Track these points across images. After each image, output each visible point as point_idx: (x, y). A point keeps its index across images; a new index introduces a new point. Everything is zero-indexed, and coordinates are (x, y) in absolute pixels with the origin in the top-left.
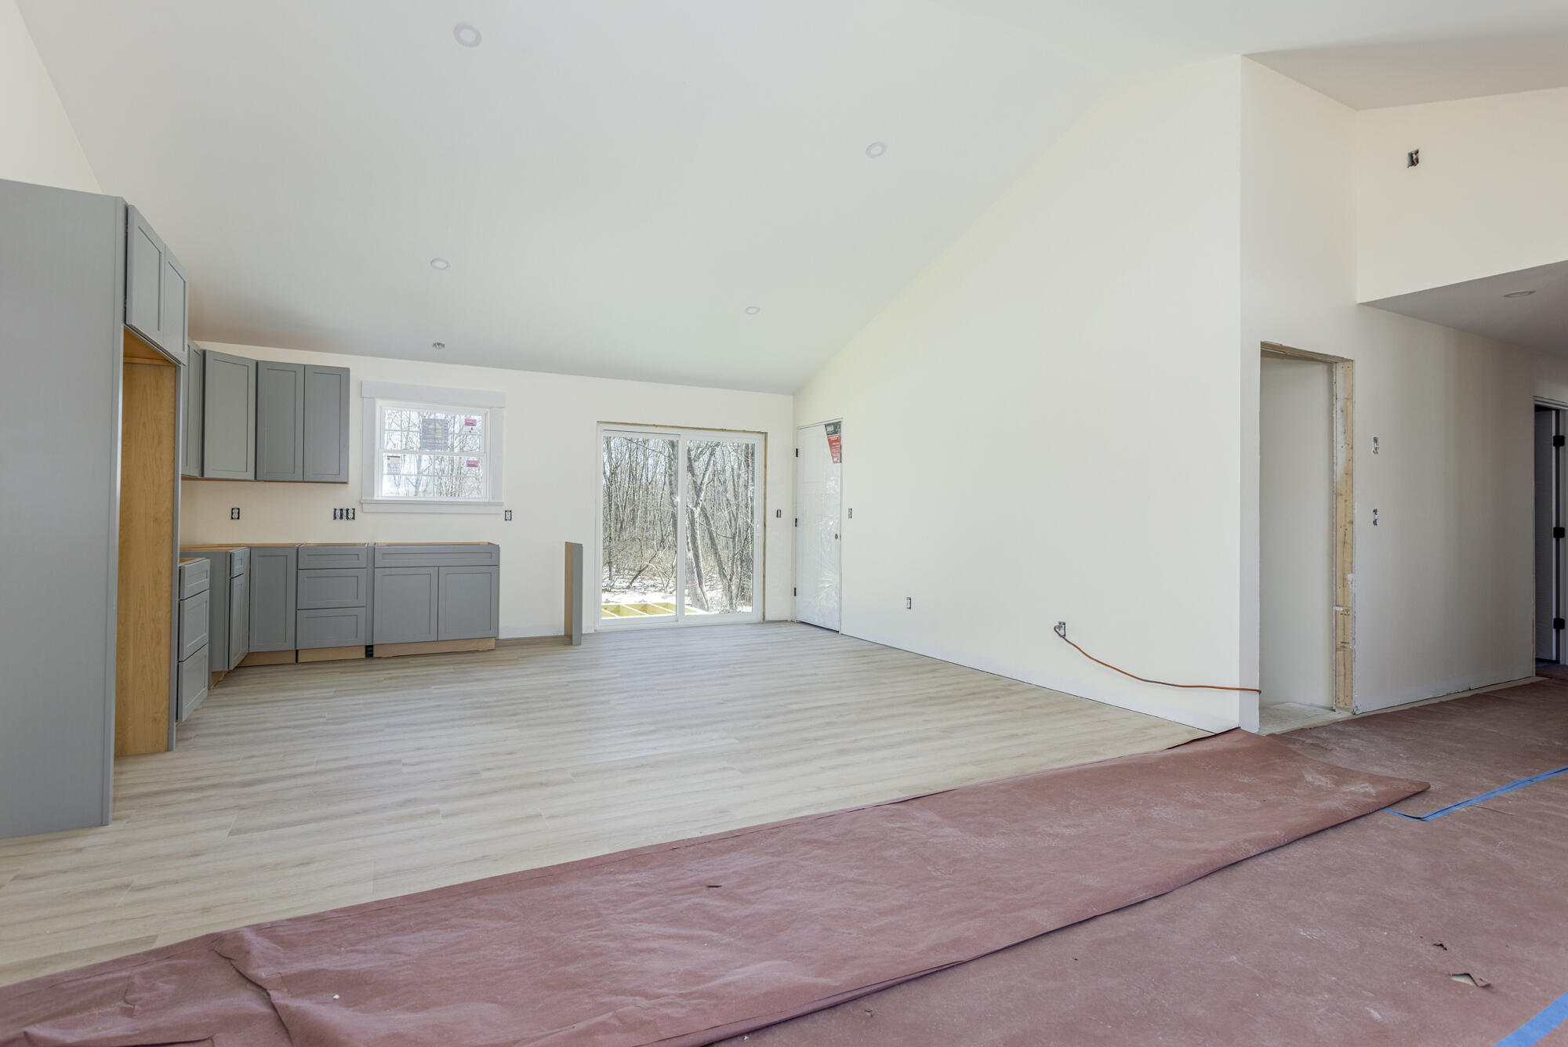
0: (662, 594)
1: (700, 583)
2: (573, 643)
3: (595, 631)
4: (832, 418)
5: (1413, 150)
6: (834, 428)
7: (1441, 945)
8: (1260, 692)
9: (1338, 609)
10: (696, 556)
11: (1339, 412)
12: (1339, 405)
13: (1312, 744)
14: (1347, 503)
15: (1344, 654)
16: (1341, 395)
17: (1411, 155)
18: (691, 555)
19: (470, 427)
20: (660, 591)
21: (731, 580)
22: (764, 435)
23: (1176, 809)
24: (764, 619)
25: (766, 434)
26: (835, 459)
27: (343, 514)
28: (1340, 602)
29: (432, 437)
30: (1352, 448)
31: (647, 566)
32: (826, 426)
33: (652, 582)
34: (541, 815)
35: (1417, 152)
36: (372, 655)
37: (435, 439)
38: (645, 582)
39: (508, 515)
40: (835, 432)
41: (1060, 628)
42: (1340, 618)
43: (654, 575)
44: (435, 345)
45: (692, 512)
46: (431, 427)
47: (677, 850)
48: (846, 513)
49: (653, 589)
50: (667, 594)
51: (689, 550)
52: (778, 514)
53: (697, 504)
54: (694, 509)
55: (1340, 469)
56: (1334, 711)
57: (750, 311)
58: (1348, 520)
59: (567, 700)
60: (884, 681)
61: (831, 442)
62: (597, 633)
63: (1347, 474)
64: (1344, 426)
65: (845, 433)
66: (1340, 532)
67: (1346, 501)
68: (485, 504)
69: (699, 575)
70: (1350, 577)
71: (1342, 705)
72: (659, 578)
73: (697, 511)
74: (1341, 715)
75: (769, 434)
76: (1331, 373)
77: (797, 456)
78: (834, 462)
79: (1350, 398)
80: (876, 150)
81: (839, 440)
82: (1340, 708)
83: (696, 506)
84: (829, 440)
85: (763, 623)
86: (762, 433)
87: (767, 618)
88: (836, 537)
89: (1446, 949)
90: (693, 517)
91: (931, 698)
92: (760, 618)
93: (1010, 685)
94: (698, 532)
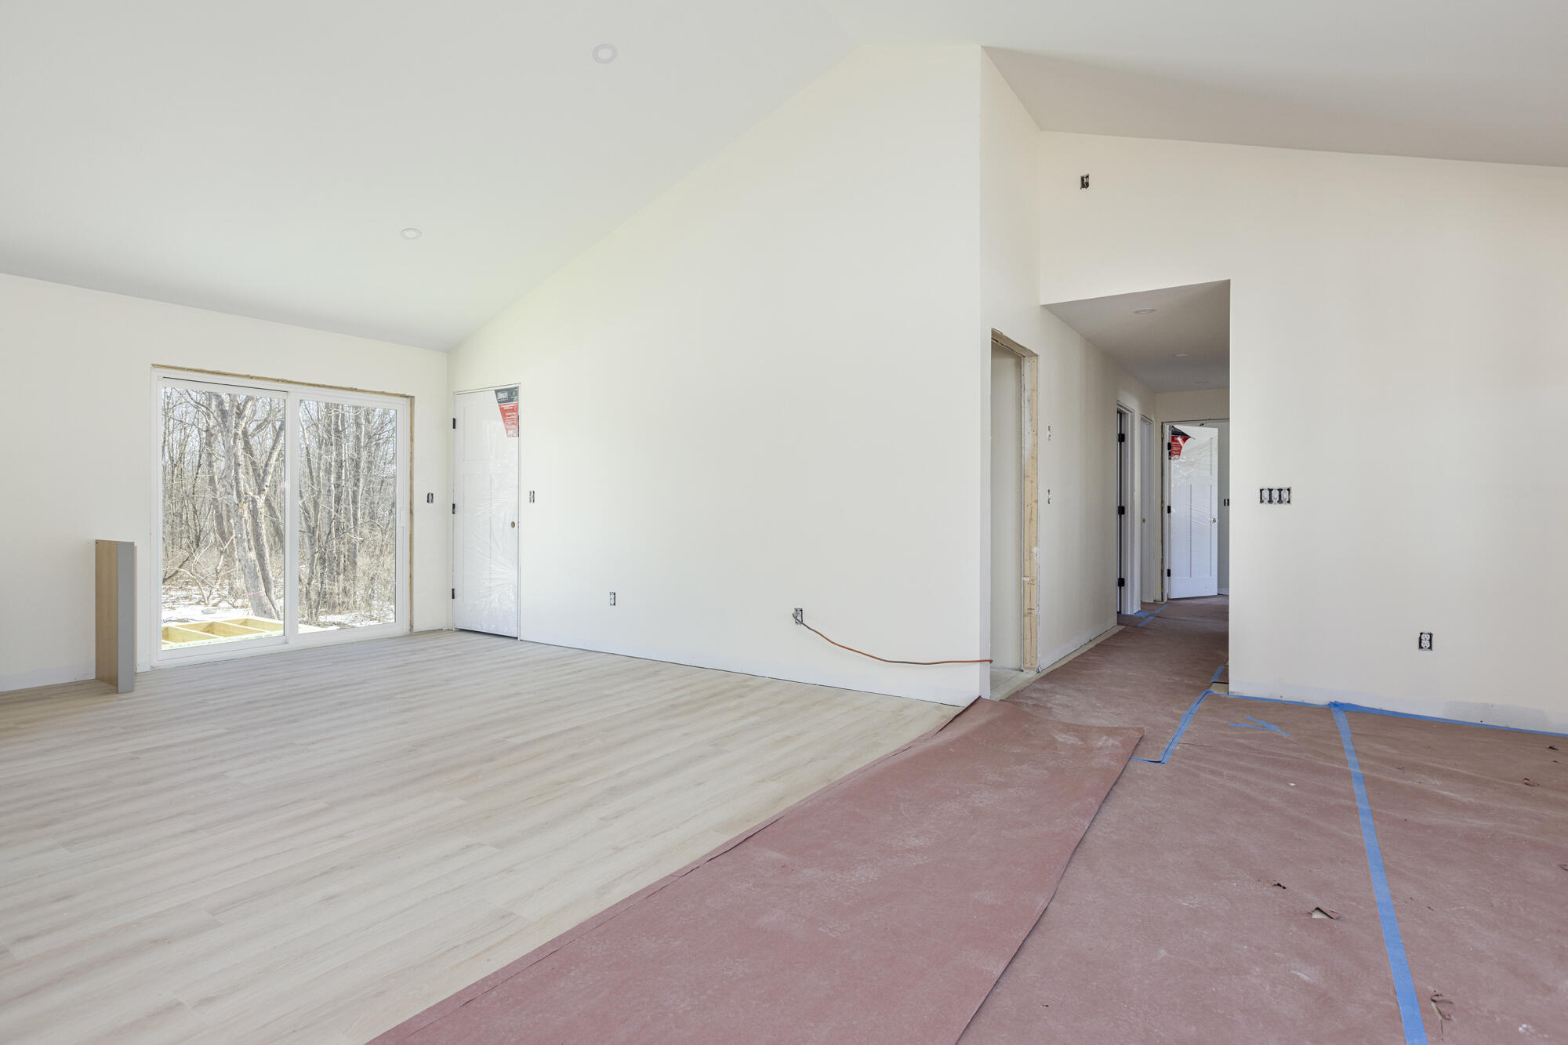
0: (202, 607)
1: (268, 591)
2: (120, 689)
3: (152, 667)
4: (508, 382)
5: (1085, 174)
6: (508, 397)
7: (1279, 885)
8: (991, 661)
9: (1025, 579)
10: (261, 556)
11: (1026, 401)
12: (1026, 395)
13: (1034, 705)
14: (1033, 484)
15: (1030, 620)
16: (1028, 387)
17: (1082, 179)
18: (252, 555)
20: (198, 603)
21: (309, 584)
22: (408, 400)
23: (990, 793)
24: (411, 630)
25: (412, 398)
26: (511, 432)
28: (1027, 572)
30: (1037, 435)
31: (177, 572)
32: (497, 392)
33: (184, 593)
34: (179, 1004)
35: (1087, 177)
38: (172, 593)
40: (510, 400)
41: (798, 616)
42: (1027, 588)
43: (187, 583)
45: (254, 501)
47: (473, 1004)
48: (526, 497)
49: (187, 602)
50: (210, 607)
51: (250, 549)
52: (430, 498)
53: (260, 491)
54: (256, 497)
55: (1027, 453)
56: (1022, 671)
57: (408, 234)
58: (1034, 499)
59: (146, 782)
60: (607, 692)
61: (503, 412)
62: (155, 671)
63: (1032, 458)
64: (1030, 414)
65: (524, 401)
66: (1027, 510)
67: (1032, 482)
69: (266, 580)
70: (1035, 550)
71: (1028, 665)
72: (196, 588)
73: (261, 501)
74: (1030, 675)
75: (416, 399)
76: (1019, 366)
77: (454, 427)
78: (509, 436)
79: (1035, 390)
80: (605, 54)
81: (515, 410)
82: (1027, 668)
83: (259, 493)
84: (502, 410)
85: (410, 635)
86: (407, 397)
87: (416, 628)
88: (513, 524)
89: (1284, 888)
90: (255, 506)
91: (674, 706)
92: (406, 628)
93: (745, 681)
94: (263, 526)
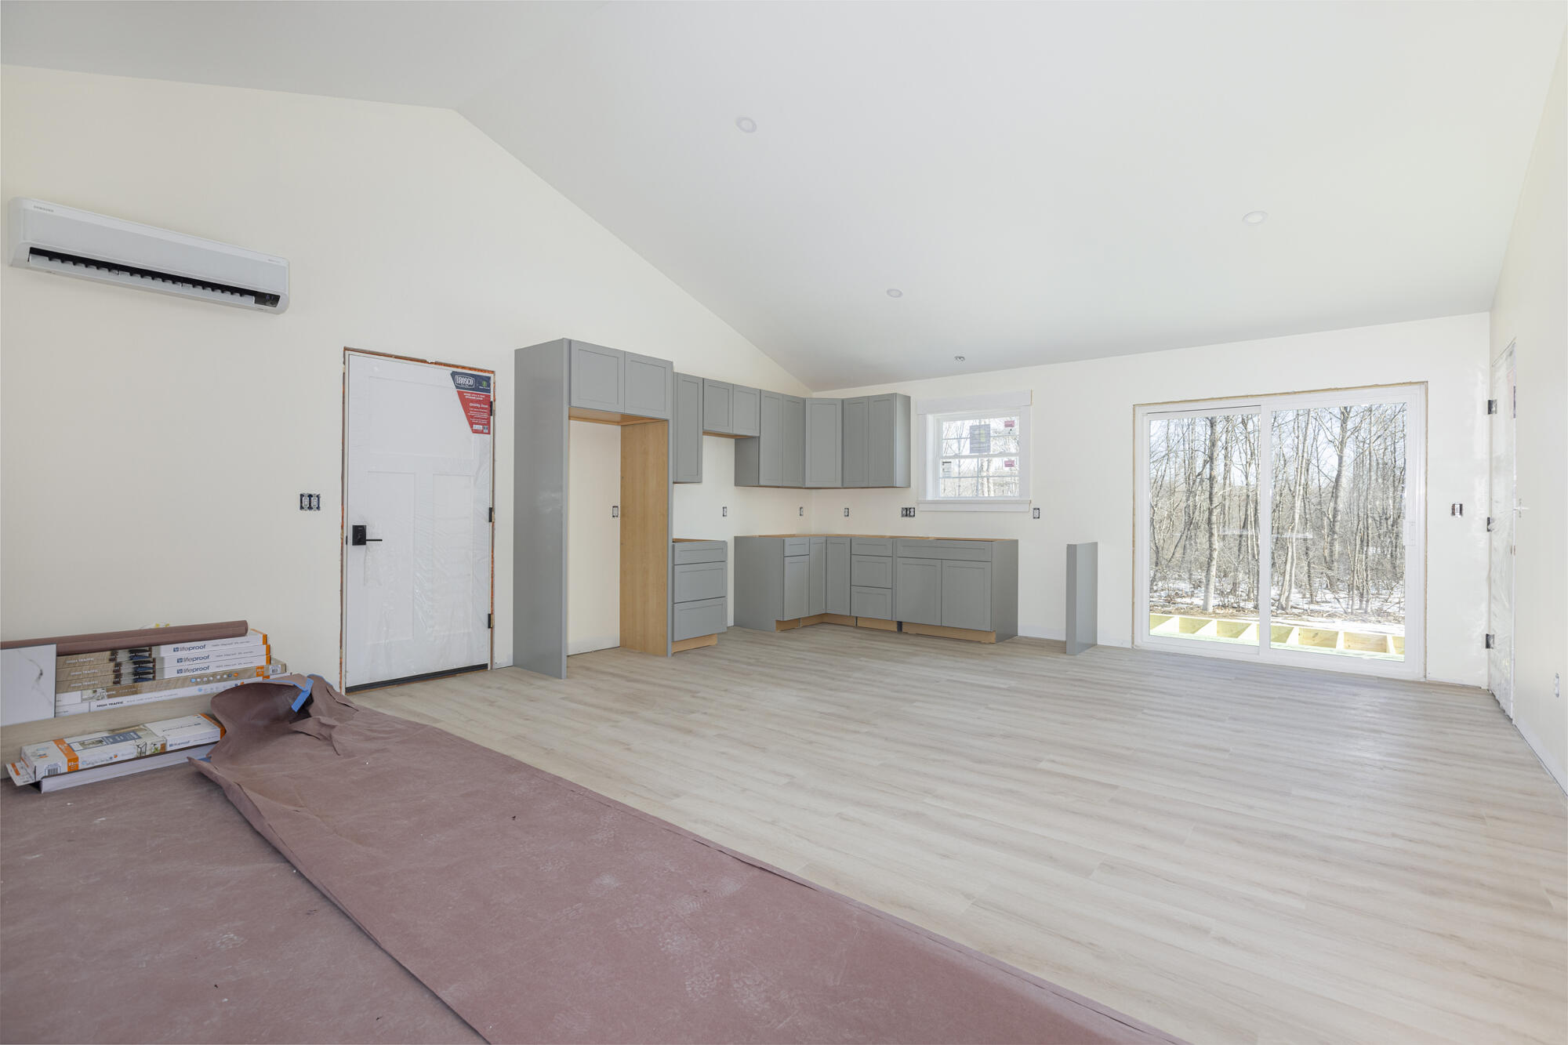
3: (1133, 646)
19: (1010, 428)
22: (1421, 387)
24: (1425, 677)
27: (908, 512)
29: (979, 441)
36: (901, 630)
37: (980, 443)
39: (1037, 513)
44: (956, 358)
46: (977, 432)
52: (1456, 509)
68: (1016, 502)
77: (1490, 412)
86: (1416, 384)
87: (1431, 677)
92: (1419, 672)
